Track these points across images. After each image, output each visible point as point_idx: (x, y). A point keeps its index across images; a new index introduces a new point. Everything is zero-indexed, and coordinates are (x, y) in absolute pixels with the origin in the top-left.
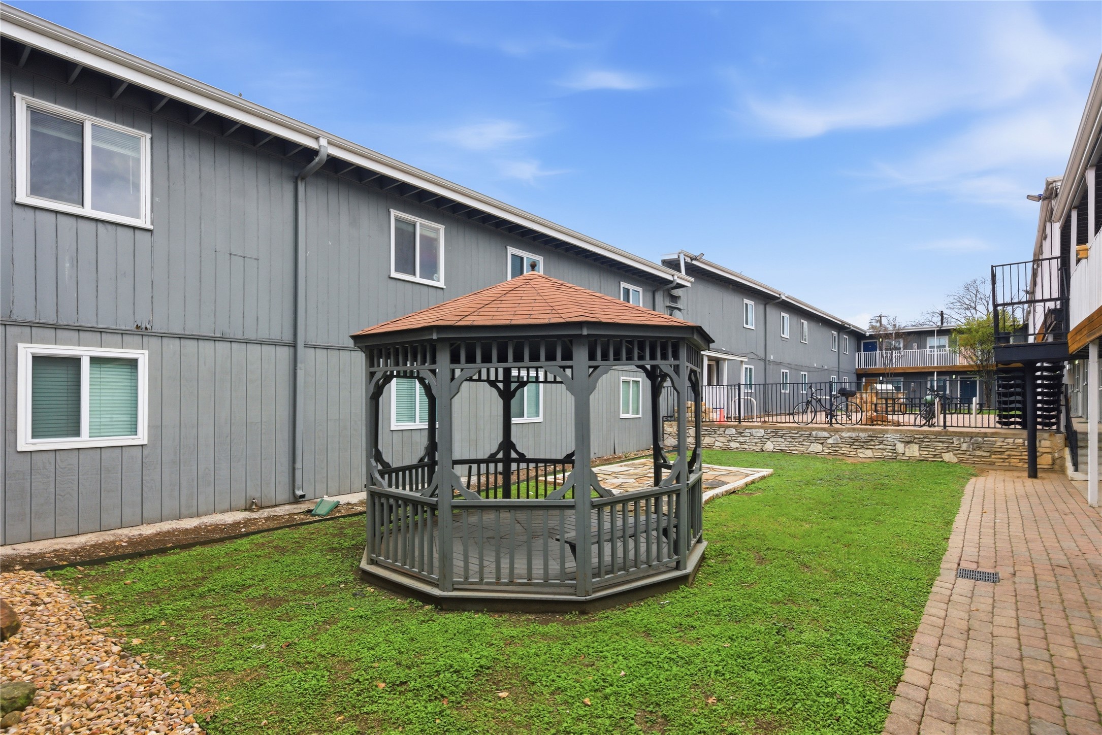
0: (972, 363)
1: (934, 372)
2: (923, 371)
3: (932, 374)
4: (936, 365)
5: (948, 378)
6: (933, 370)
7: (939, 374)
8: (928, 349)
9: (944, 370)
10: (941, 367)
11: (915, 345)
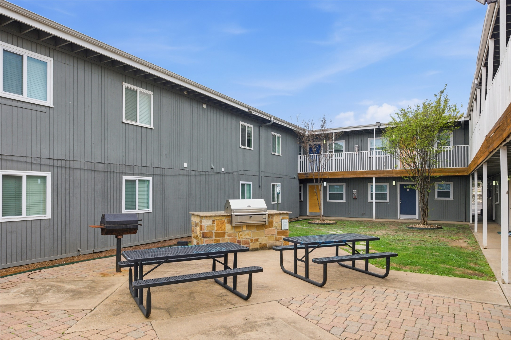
0: (408, 168)
1: (372, 178)
2: (362, 176)
3: (370, 180)
4: (374, 169)
5: (388, 184)
6: (371, 176)
7: (378, 179)
8: (369, 151)
9: (382, 175)
10: (379, 172)
11: (356, 146)
